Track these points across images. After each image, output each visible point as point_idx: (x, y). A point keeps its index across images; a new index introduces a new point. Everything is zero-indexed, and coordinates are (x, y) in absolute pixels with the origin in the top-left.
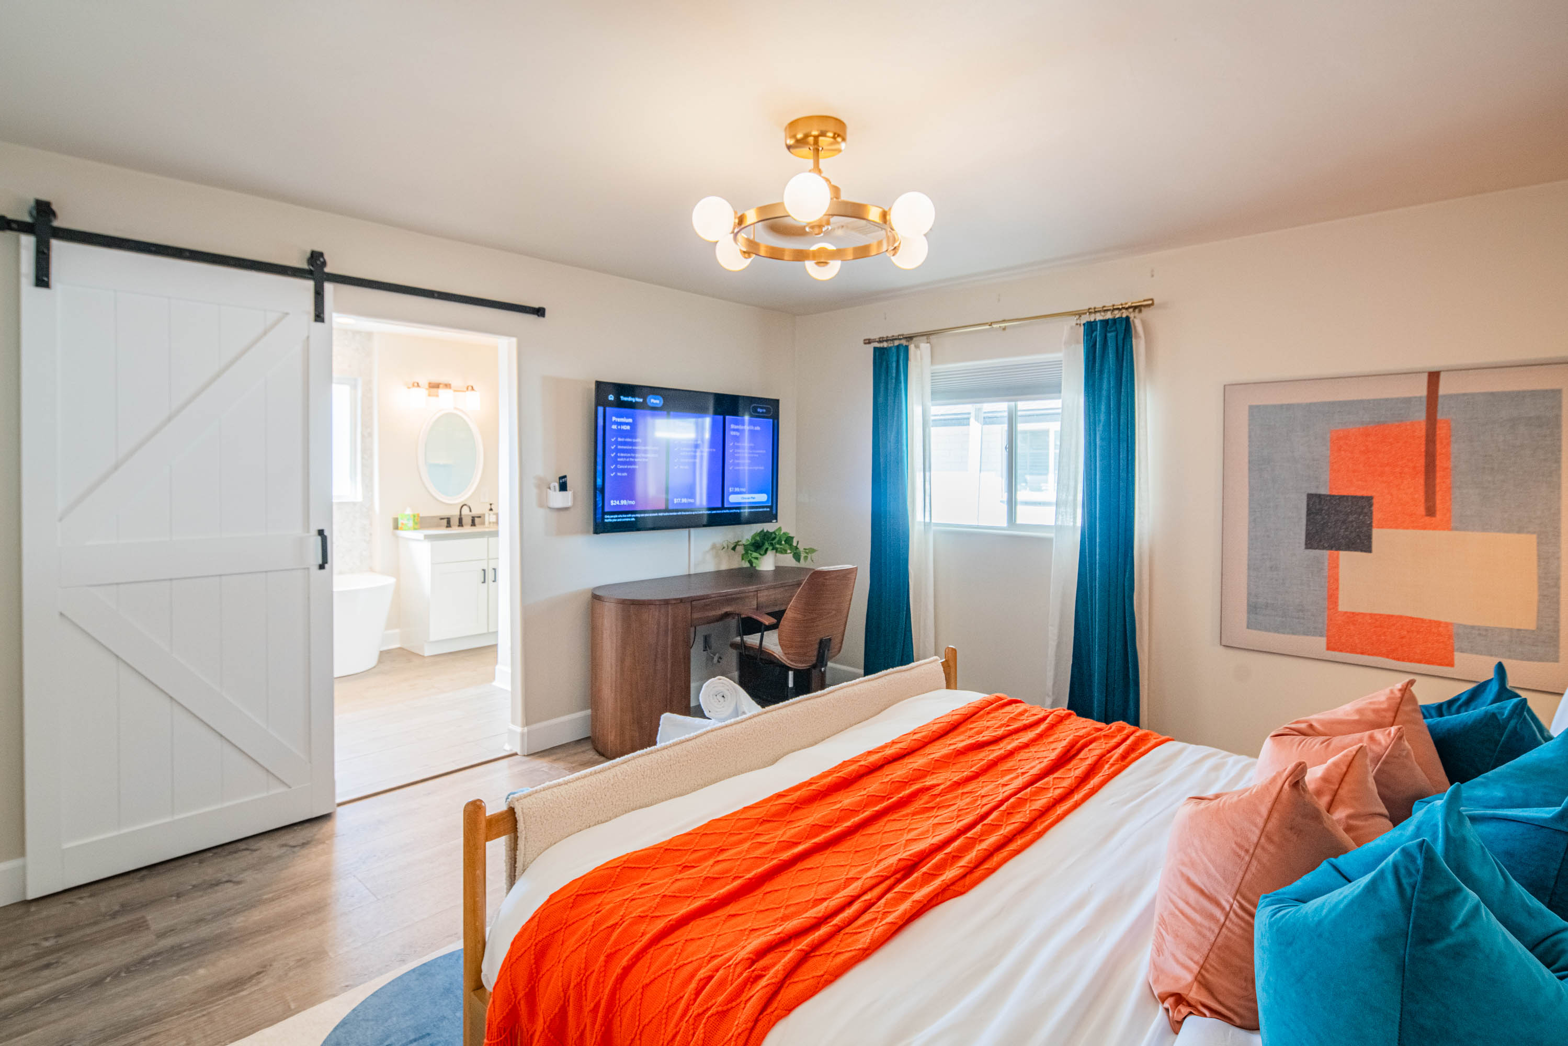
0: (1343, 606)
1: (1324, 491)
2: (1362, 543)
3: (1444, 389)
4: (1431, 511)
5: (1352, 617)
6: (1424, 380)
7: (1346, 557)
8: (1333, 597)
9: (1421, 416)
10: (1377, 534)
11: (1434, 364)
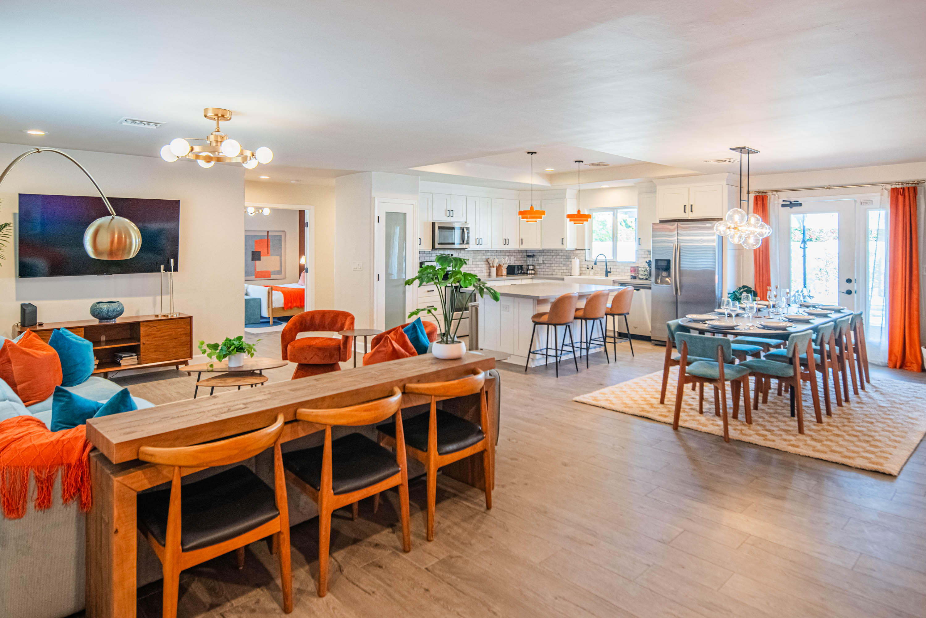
0: (257, 270)
1: (254, 250)
2: (259, 259)
3: (270, 234)
4: (268, 253)
5: (258, 272)
6: (267, 232)
7: (257, 262)
8: (255, 269)
9: (266, 238)
10: (262, 257)
11: (268, 230)
